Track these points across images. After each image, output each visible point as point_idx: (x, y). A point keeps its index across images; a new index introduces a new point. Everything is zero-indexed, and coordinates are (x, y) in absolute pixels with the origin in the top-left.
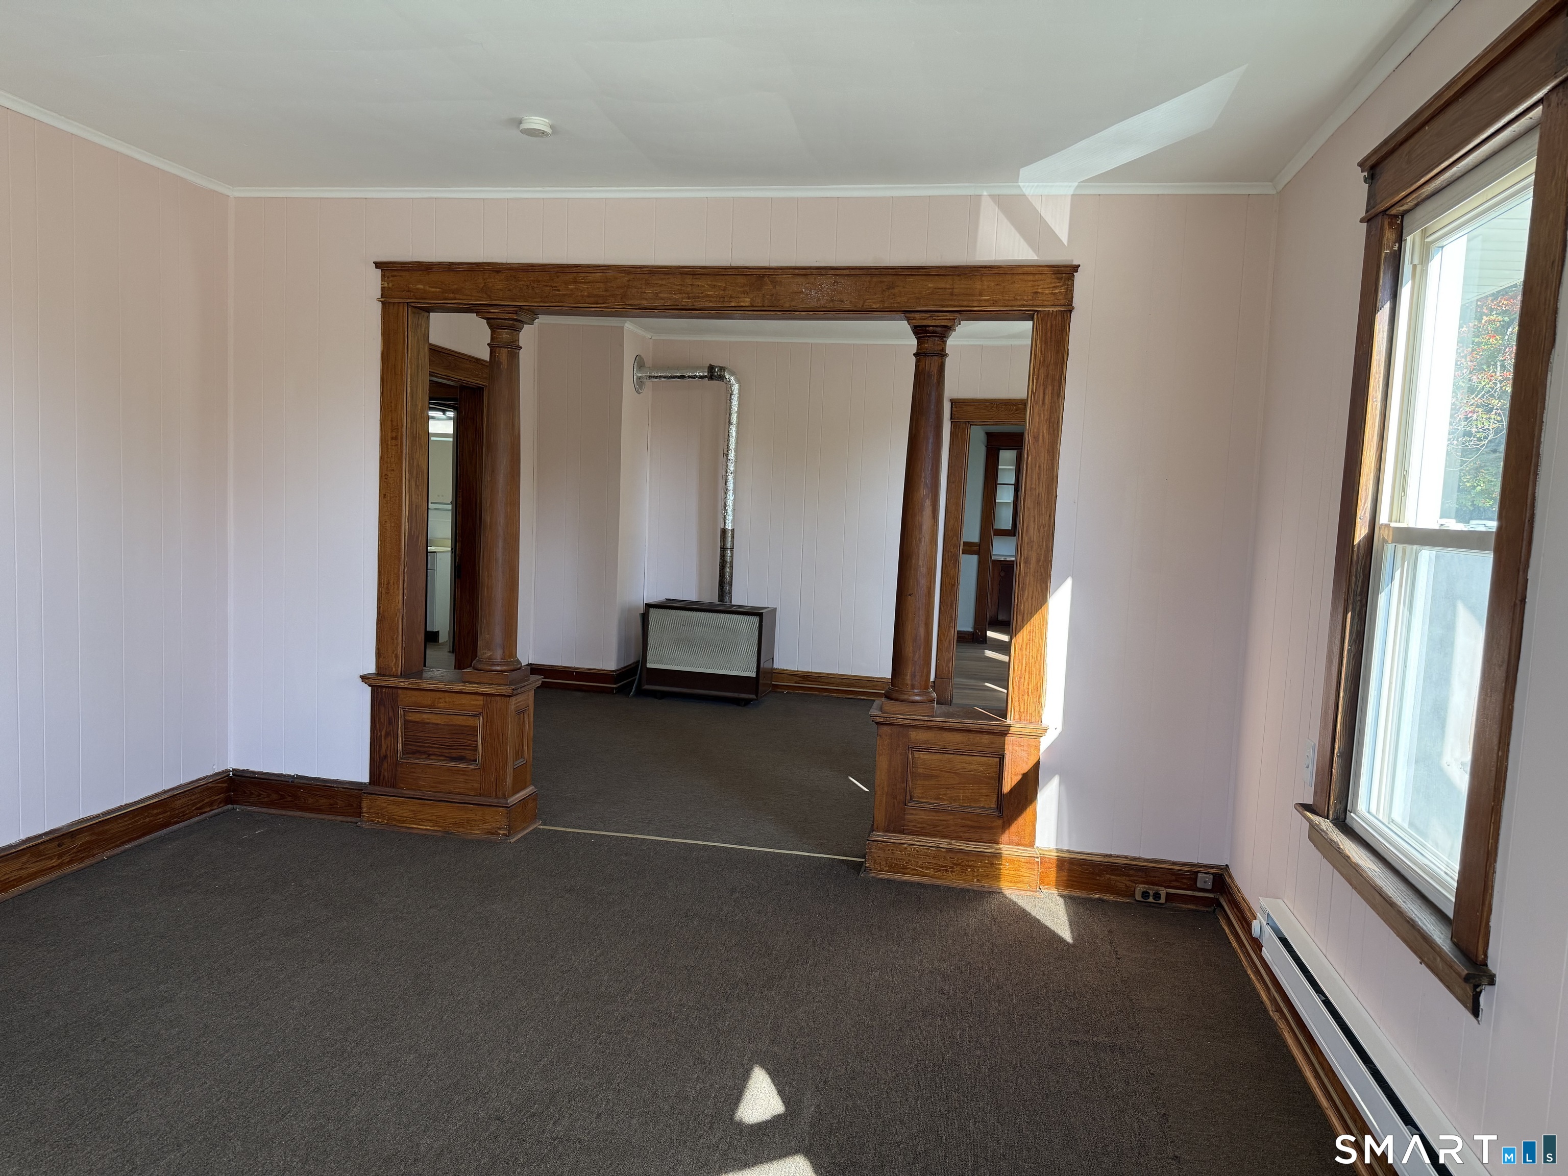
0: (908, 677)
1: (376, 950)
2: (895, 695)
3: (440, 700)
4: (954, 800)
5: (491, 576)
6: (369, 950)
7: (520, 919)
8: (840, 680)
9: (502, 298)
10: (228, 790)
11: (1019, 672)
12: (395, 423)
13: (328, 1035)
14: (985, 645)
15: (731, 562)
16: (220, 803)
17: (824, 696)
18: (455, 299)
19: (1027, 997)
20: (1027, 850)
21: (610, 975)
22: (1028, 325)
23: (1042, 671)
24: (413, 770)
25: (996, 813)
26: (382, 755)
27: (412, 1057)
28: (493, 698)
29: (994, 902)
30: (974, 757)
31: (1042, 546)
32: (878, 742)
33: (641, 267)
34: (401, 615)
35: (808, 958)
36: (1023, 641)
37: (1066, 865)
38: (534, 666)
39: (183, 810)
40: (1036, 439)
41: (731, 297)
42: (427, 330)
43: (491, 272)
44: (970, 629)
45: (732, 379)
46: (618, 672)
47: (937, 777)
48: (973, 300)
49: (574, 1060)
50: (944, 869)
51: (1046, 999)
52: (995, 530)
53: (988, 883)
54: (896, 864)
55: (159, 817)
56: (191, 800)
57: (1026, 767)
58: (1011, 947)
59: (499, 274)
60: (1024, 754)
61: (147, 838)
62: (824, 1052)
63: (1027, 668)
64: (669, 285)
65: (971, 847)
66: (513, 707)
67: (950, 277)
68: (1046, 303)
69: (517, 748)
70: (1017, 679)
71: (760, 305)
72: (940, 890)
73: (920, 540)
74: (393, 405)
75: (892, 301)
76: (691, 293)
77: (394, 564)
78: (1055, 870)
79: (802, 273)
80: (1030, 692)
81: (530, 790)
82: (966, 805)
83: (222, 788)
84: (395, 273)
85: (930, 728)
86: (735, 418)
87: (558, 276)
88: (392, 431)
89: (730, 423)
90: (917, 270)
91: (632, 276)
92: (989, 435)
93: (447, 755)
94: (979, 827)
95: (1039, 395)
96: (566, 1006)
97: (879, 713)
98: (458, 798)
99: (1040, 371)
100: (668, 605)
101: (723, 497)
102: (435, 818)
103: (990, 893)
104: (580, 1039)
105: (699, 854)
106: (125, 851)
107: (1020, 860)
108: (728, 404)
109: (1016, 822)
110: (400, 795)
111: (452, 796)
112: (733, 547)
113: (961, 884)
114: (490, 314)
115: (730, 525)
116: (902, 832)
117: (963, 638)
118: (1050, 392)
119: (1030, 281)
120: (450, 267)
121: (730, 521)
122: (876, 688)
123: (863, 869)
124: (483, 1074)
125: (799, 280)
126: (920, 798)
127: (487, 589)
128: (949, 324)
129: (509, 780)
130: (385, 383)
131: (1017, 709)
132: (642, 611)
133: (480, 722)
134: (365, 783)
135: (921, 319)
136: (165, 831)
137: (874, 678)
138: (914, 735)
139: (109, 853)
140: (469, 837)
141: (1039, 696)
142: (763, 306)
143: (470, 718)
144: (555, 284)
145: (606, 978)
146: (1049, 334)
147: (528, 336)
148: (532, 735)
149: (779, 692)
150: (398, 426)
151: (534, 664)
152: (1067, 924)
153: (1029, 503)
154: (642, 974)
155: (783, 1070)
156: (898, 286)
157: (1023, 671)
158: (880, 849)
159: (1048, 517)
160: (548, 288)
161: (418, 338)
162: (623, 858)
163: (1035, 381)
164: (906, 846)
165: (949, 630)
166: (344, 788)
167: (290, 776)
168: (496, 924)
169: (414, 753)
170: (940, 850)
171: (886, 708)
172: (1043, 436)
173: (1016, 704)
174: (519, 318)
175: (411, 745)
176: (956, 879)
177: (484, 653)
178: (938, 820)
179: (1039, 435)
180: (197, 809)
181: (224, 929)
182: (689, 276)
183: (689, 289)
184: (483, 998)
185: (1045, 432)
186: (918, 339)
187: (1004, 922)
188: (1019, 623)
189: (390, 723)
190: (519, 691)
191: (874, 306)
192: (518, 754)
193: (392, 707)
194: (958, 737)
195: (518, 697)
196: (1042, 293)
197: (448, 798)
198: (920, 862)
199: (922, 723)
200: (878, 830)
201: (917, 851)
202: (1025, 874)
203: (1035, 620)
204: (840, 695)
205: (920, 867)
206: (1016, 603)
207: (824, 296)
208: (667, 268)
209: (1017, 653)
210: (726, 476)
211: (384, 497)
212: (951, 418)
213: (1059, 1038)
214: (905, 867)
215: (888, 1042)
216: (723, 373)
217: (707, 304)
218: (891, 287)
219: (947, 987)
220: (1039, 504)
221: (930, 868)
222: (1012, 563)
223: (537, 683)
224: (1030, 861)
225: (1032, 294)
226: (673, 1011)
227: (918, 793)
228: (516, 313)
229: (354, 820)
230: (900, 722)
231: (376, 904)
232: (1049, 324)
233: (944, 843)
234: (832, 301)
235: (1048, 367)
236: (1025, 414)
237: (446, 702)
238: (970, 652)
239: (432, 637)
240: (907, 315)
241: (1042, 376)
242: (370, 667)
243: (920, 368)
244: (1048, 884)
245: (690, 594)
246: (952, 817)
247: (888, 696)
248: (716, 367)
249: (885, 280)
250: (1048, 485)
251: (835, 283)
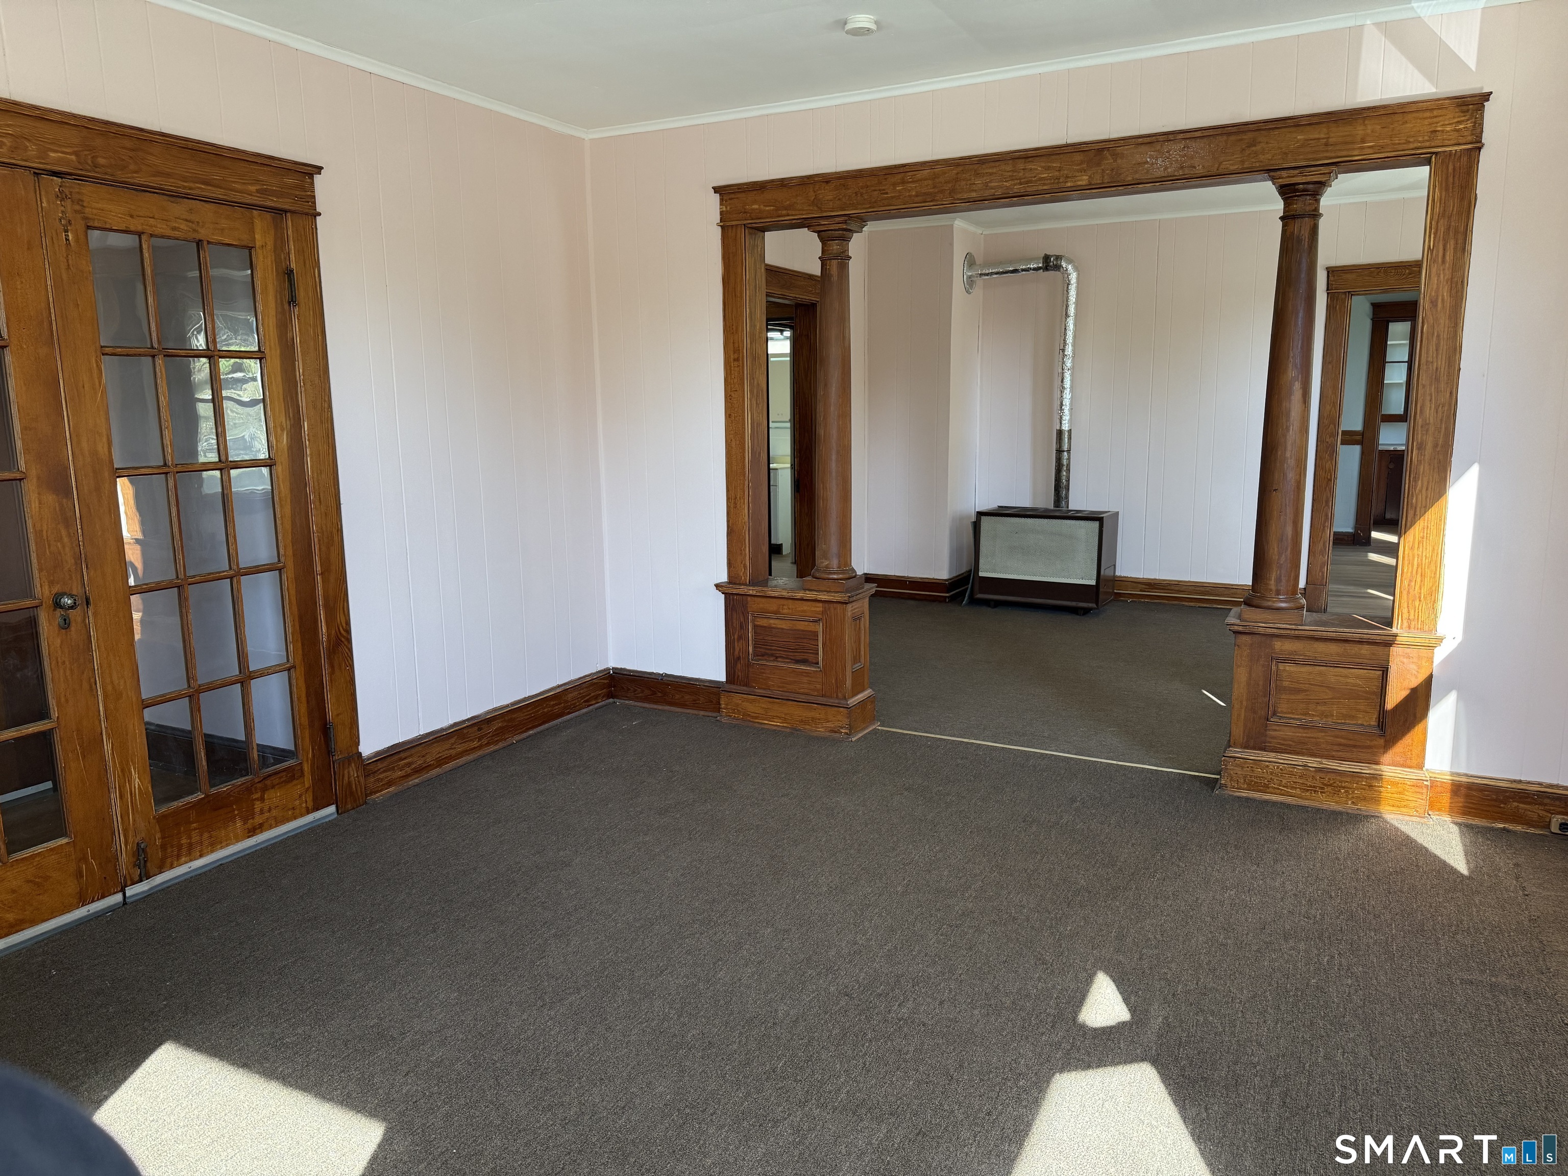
0: (1272, 582)
1: (736, 832)
2: (1256, 602)
3: (785, 607)
4: (1326, 716)
5: (826, 488)
6: (730, 832)
7: (863, 812)
8: (1193, 588)
9: (833, 208)
10: (610, 686)
11: (1409, 574)
12: (736, 345)
13: (697, 904)
14: (1369, 547)
15: (1068, 465)
16: (603, 697)
17: (1173, 605)
18: (788, 215)
19: (1410, 928)
20: (1415, 773)
21: (949, 871)
22: (1425, 170)
23: (1438, 573)
24: (763, 671)
25: (1376, 731)
26: (736, 657)
27: (769, 930)
28: (831, 605)
29: (1371, 828)
30: (1351, 670)
31: (1441, 428)
32: (1236, 652)
33: (969, 158)
34: (748, 528)
35: (1155, 872)
36: (1414, 539)
37: (1463, 791)
38: (869, 576)
39: (574, 702)
40: (1434, 303)
41: (1067, 177)
42: (763, 249)
43: (821, 183)
44: (1350, 530)
45: (1070, 267)
46: (950, 581)
47: (1306, 691)
48: (1354, 149)
49: (917, 948)
50: (1313, 789)
51: (1434, 932)
52: (1383, 415)
53: (1365, 806)
54: (1256, 783)
55: (555, 708)
56: (580, 694)
57: (1415, 682)
58: (1391, 874)
59: (829, 184)
60: (1413, 667)
61: (547, 726)
62: (1173, 965)
63: (1420, 570)
64: (1000, 172)
65: (1345, 767)
66: (849, 614)
67: (1324, 125)
68: (1447, 142)
69: (855, 653)
70: (1406, 583)
71: (1099, 182)
72: (1307, 812)
73: (1288, 429)
74: (734, 327)
75: (1253, 160)
76: (1024, 178)
77: (740, 480)
78: (1448, 795)
79: (1146, 141)
80: (1422, 597)
81: (868, 692)
82: (1340, 721)
83: (605, 684)
84: (733, 196)
85: (1298, 637)
86: (1073, 310)
87: (886, 179)
88: (734, 353)
89: (1067, 316)
90: (1283, 122)
91: (960, 168)
92: (1376, 307)
93: (792, 658)
94: (1355, 746)
95: (1438, 252)
96: (908, 896)
97: (1238, 622)
98: (803, 698)
99: (1439, 224)
100: (1001, 513)
101: (1059, 396)
102: (783, 716)
103: (1367, 817)
104: (922, 929)
105: (1036, 763)
106: (529, 736)
107: (1405, 782)
108: (1065, 295)
109: (1401, 741)
110: (753, 693)
111: (797, 696)
112: (1070, 448)
113: (1334, 806)
114: (821, 227)
115: (1067, 425)
116: (1264, 749)
117: (1341, 540)
118: (1452, 247)
119: (1426, 118)
120: (782, 184)
121: (1067, 421)
122: (1235, 596)
123: (1218, 786)
124: (832, 953)
125: (1143, 149)
126: (1286, 713)
127: (823, 501)
128: (1323, 180)
129: (849, 682)
130: (727, 307)
131: (1405, 615)
132: (974, 519)
133: (820, 628)
134: (723, 682)
135: (1289, 177)
136: (560, 720)
137: (1232, 585)
138: (1278, 645)
139: (518, 738)
140: (815, 734)
141: (1434, 602)
142: (1103, 183)
143: (811, 624)
144: (883, 188)
145: (946, 873)
146: (1451, 179)
147: (857, 245)
148: (868, 640)
149: (1122, 601)
150: (739, 347)
151: (868, 574)
152: (1462, 854)
153: (1424, 379)
154: (981, 873)
155: (1129, 979)
156: (1260, 142)
157: (1414, 572)
158: (1237, 766)
159: (1448, 394)
160: (876, 193)
161: (755, 259)
162: (959, 761)
163: (1432, 236)
164: (1267, 763)
165: (1324, 529)
166: (704, 686)
167: (659, 674)
168: (841, 815)
169: (763, 655)
170: (1308, 770)
171: (1245, 616)
172: (1443, 300)
173: (1405, 611)
174: (849, 228)
175: (760, 648)
176: (1326, 801)
177: (821, 563)
178: (1306, 737)
179: (1437, 298)
180: (585, 701)
181: (610, 806)
182: (1020, 160)
183: (1021, 174)
184: (831, 882)
185: (1445, 294)
186: (1285, 200)
187: (1384, 848)
188: (1409, 519)
189: (741, 627)
190: (854, 598)
191: (1232, 168)
192: (856, 659)
193: (743, 613)
194: (1333, 648)
195: (854, 604)
196: (1443, 131)
197: (794, 698)
198: (1284, 781)
199: (1288, 632)
200: (1235, 746)
201: (1281, 769)
202: (1411, 799)
203: (1431, 514)
204: (1192, 604)
205: (1284, 787)
206: (1406, 496)
207: (1172, 164)
208: (998, 155)
209: (1406, 552)
210: (1063, 373)
211: (730, 417)
212: (1328, 290)
213: (1448, 975)
214: (1267, 786)
215: (1244, 962)
216: (1059, 262)
217: (1041, 188)
218: (1253, 143)
219: (1313, 912)
220: (1437, 380)
221: (1296, 788)
222: (1400, 453)
223: (871, 591)
224: (1418, 785)
225: (1429, 134)
226: (1013, 911)
227: (1283, 707)
228: (845, 222)
229: (714, 714)
230: (1261, 630)
231: (735, 791)
232: (1451, 167)
233: (1313, 762)
234: (1182, 168)
235: (1450, 217)
236: (1420, 278)
237: (789, 609)
238: (1351, 555)
239: (775, 550)
240: (1272, 174)
241: (1442, 229)
242: (724, 578)
243: (1288, 233)
244: (1439, 810)
245: (1025, 502)
246: (1323, 734)
247: (1248, 603)
248: (1052, 256)
249: (1245, 137)
250: (1449, 357)
251: (1184, 147)
